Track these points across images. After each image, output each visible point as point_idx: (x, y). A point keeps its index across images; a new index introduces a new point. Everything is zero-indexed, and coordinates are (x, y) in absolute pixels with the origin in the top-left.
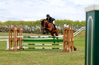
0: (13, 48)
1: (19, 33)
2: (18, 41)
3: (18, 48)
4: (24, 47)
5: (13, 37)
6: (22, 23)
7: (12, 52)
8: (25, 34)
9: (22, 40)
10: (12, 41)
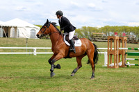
0: (113, 64)
1: (121, 44)
2: (120, 54)
3: (121, 64)
4: (128, 64)
5: (113, 49)
6: (126, 29)
7: (112, 70)
8: (130, 44)
9: (126, 53)
10: (111, 55)
